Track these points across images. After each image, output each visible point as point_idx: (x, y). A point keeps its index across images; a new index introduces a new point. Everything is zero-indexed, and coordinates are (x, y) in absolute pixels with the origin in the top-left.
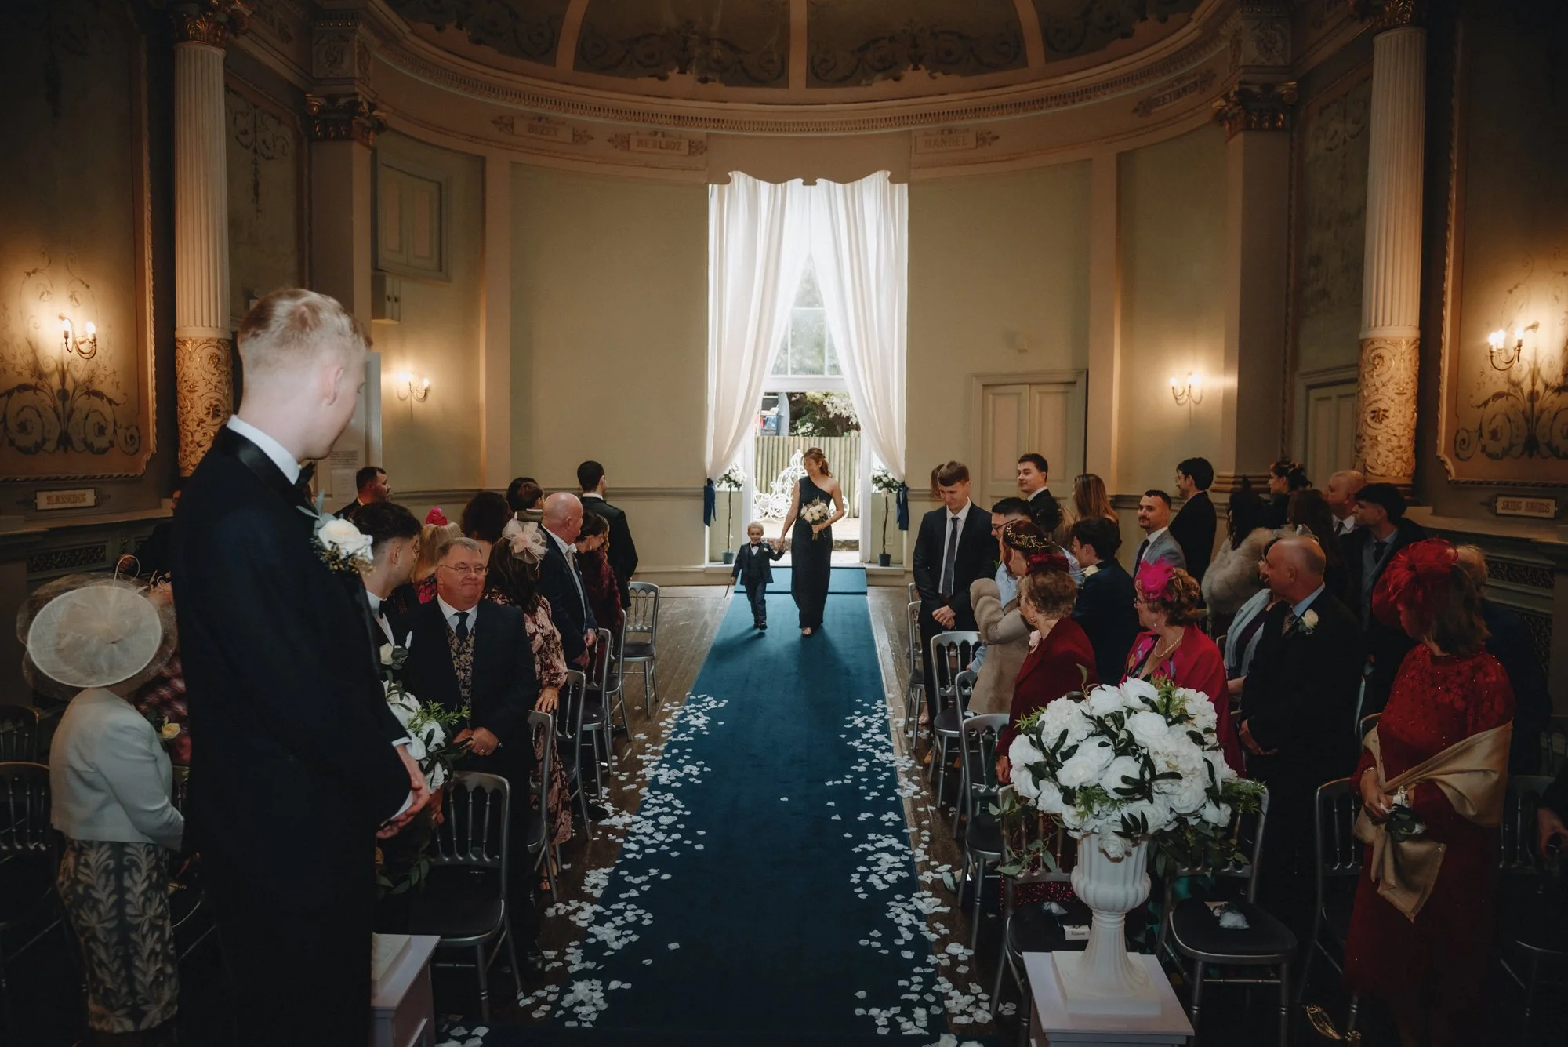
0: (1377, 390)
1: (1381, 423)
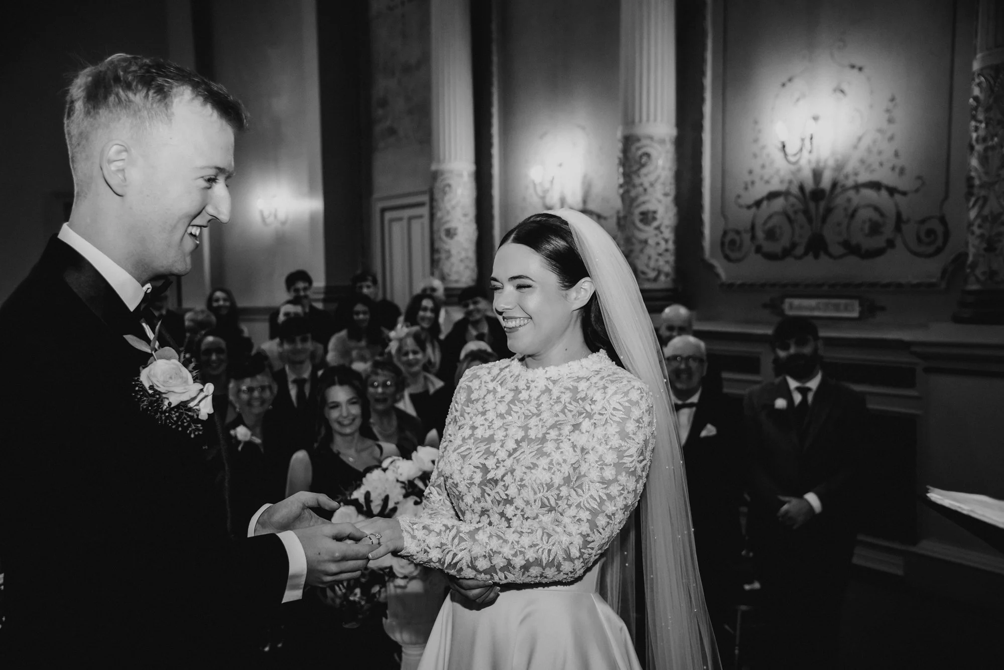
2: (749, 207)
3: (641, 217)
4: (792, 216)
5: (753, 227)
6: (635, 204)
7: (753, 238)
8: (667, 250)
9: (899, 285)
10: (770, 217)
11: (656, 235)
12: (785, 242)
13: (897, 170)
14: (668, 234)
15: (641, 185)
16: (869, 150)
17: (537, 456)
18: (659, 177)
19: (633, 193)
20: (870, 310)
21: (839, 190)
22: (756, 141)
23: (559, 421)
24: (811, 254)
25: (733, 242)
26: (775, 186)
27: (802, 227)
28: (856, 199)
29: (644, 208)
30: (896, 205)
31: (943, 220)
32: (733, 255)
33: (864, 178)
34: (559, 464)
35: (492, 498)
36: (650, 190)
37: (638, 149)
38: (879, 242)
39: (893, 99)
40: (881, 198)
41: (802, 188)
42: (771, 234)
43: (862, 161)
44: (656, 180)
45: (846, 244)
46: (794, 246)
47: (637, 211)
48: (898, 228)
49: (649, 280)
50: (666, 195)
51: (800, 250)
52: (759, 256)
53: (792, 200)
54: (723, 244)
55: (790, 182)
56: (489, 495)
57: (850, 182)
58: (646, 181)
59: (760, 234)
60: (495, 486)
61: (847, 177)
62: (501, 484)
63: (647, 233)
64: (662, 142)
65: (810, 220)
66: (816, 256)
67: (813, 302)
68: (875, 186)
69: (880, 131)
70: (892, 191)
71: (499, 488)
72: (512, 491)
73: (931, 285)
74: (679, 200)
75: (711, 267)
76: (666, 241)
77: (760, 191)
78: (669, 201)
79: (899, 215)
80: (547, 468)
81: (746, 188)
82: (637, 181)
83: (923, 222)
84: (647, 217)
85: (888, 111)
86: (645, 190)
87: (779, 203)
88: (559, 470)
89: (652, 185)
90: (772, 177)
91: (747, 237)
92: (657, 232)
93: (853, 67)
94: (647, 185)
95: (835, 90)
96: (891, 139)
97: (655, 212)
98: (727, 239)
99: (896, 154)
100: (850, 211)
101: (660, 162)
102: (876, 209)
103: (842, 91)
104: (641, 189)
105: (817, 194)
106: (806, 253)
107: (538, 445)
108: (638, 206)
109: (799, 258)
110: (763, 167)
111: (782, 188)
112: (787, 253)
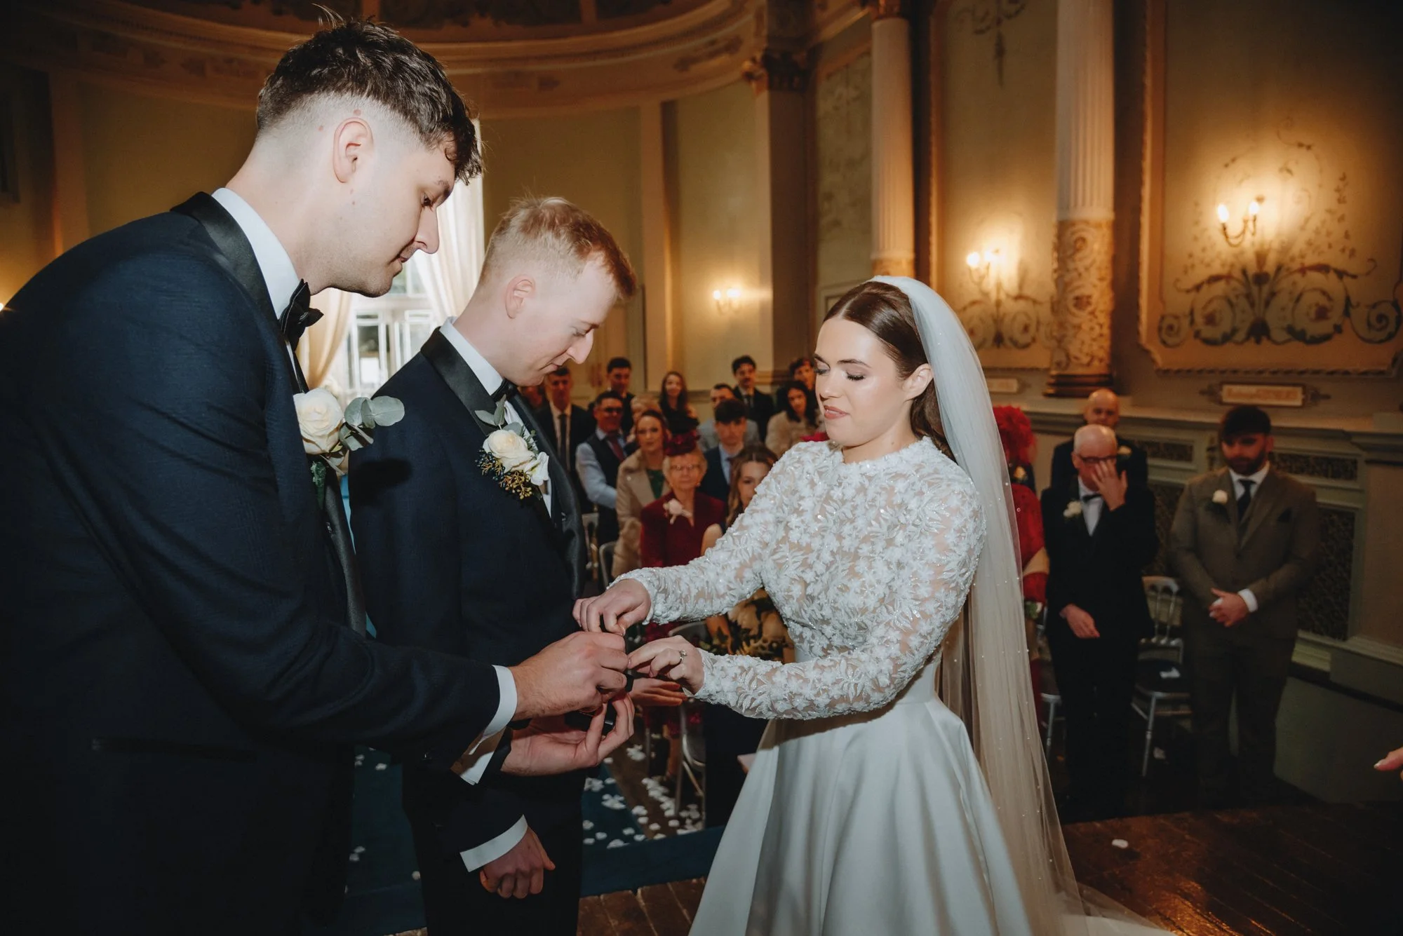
2: (1188, 291)
4: (1234, 300)
5: (1192, 313)
7: (1192, 322)
8: (1101, 335)
9: (1347, 373)
10: (1210, 301)
11: (1091, 320)
12: (1225, 327)
13: (1347, 252)
14: (1104, 319)
15: (1076, 269)
16: (1317, 232)
17: (849, 577)
18: (1094, 261)
19: (1067, 279)
20: (1313, 398)
21: (1283, 273)
22: (1197, 223)
23: (872, 532)
24: (1253, 339)
25: (1171, 327)
26: (1217, 269)
27: (1243, 312)
28: (1302, 282)
29: (1077, 293)
30: (1346, 289)
32: (1170, 341)
33: (1311, 260)
34: (871, 586)
35: (808, 616)
37: (1073, 233)
39: (1343, 178)
40: (1329, 282)
41: (1244, 272)
42: (1210, 320)
43: (1309, 243)
44: (1091, 265)
45: (1290, 330)
47: (1071, 296)
48: (1347, 313)
49: (1082, 365)
50: (1101, 279)
51: (1240, 336)
52: (1198, 342)
53: (1234, 284)
54: (1160, 329)
55: (1232, 266)
56: (805, 612)
57: (1296, 266)
58: (1081, 266)
59: (1199, 319)
60: (811, 602)
61: (1292, 259)
62: (817, 602)
63: (1082, 317)
64: (1098, 226)
65: (1252, 305)
66: (1258, 342)
68: (1323, 268)
70: (1341, 274)
71: (814, 607)
72: (827, 612)
73: (1381, 373)
74: (1114, 285)
75: (1147, 352)
76: (1101, 326)
77: (1201, 274)
78: (1105, 285)
79: (1348, 299)
80: (859, 591)
81: (1186, 272)
82: (1071, 265)
83: (1374, 306)
84: (1081, 302)
85: (1338, 190)
86: (1080, 275)
87: (1220, 287)
88: (872, 592)
89: (1087, 269)
91: (1185, 323)
93: (1300, 145)
94: (1082, 270)
95: (1281, 170)
96: (1341, 219)
97: (1089, 297)
98: (1165, 325)
99: (1347, 236)
100: (1296, 294)
101: (1096, 246)
102: (1324, 293)
103: (1289, 171)
104: (1075, 274)
105: (1261, 278)
106: (1247, 338)
107: (850, 562)
108: (1072, 291)
109: (1241, 343)
110: (1204, 250)
112: (1227, 338)
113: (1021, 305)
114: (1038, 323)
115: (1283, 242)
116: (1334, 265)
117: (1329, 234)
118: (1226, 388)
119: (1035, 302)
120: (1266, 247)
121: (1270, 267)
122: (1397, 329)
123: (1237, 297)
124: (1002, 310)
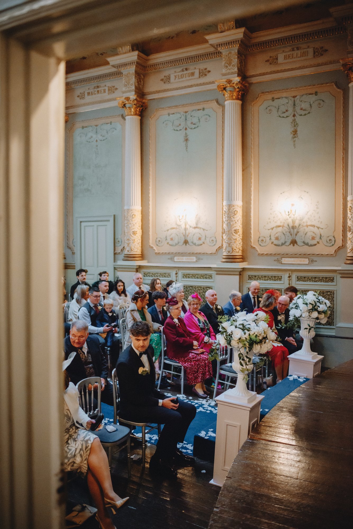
0: (134, 225)
1: (135, 235)
2: (269, 230)
3: (234, 231)
6: (232, 227)
7: (270, 239)
10: (277, 233)
20: (312, 261)
21: (301, 226)
22: (271, 209)
24: (292, 245)
25: (263, 240)
26: (279, 224)
27: (288, 237)
29: (235, 229)
30: (320, 232)
31: (334, 237)
32: (262, 244)
33: (309, 223)
36: (237, 222)
38: (314, 242)
39: (318, 202)
40: (315, 230)
41: (288, 225)
42: (277, 239)
43: (309, 219)
44: (239, 220)
45: (304, 242)
46: (285, 242)
48: (320, 238)
51: (288, 243)
53: (285, 228)
54: (259, 241)
55: (284, 223)
57: (305, 224)
58: (236, 219)
59: (273, 238)
61: (304, 223)
65: (291, 235)
66: (294, 245)
67: (293, 259)
68: (314, 226)
69: (314, 210)
70: (318, 228)
73: (332, 255)
77: (273, 225)
79: (321, 235)
81: (268, 224)
83: (328, 237)
84: (236, 231)
85: (316, 205)
86: (236, 223)
90: (277, 221)
92: (239, 236)
93: (305, 191)
94: (236, 221)
95: (299, 197)
96: (318, 213)
98: (260, 240)
99: (319, 218)
100: (305, 233)
102: (314, 233)
103: (302, 198)
105: (293, 227)
106: (290, 244)
108: (234, 228)
109: (288, 246)
110: (274, 217)
111: (282, 224)
112: (283, 244)
113: (197, 230)
114: (206, 236)
115: (301, 218)
116: (316, 225)
117: (314, 217)
118: (283, 259)
119: (204, 230)
120: (295, 218)
121: (297, 224)
122: (335, 243)
123: (286, 232)
124: (187, 232)
